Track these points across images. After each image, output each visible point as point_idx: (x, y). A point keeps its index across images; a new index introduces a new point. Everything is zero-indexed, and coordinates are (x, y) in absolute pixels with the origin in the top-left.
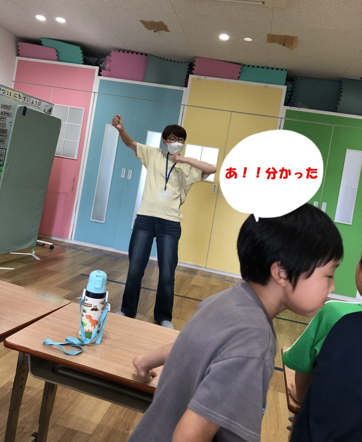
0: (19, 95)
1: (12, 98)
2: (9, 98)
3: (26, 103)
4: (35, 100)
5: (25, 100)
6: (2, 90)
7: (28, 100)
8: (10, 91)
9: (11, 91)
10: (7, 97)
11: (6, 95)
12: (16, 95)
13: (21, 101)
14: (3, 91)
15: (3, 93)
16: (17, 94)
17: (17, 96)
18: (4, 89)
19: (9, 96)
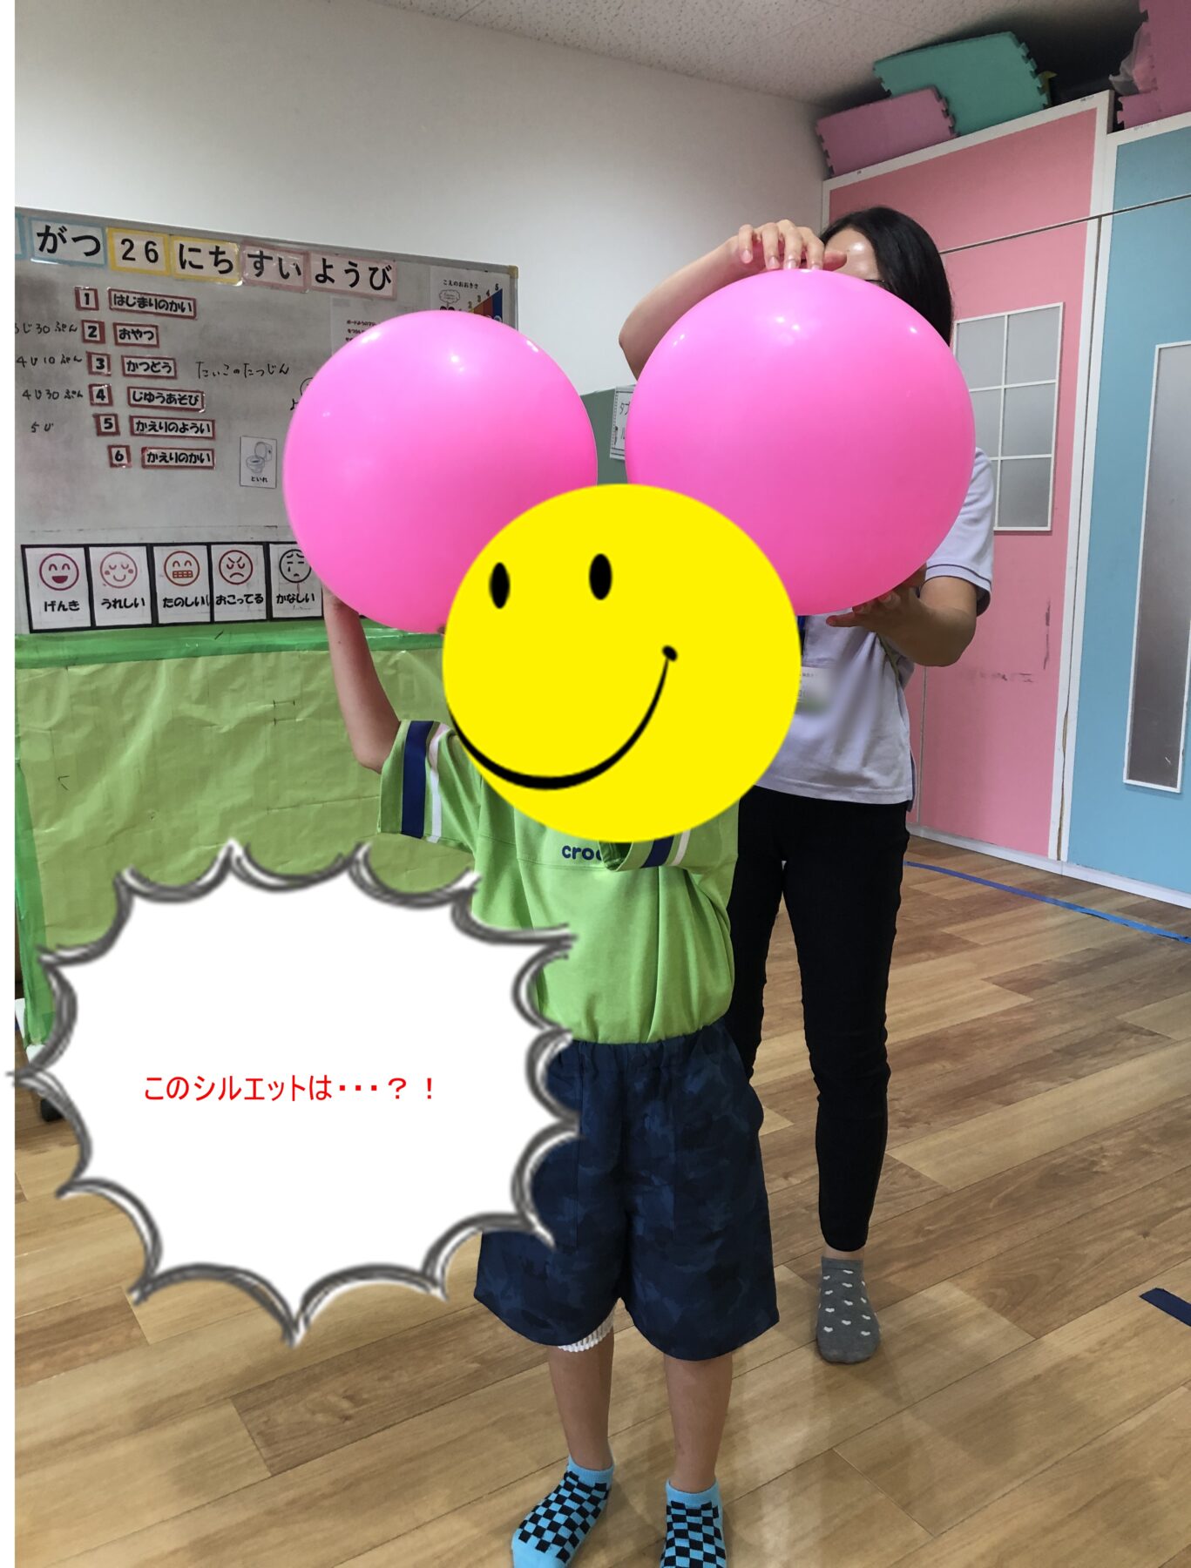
0: (217, 253)
3: (274, 286)
5: (261, 269)
6: (75, 240)
7: (288, 268)
8: (139, 238)
9: (152, 238)
12: (187, 256)
14: (89, 245)
15: (89, 252)
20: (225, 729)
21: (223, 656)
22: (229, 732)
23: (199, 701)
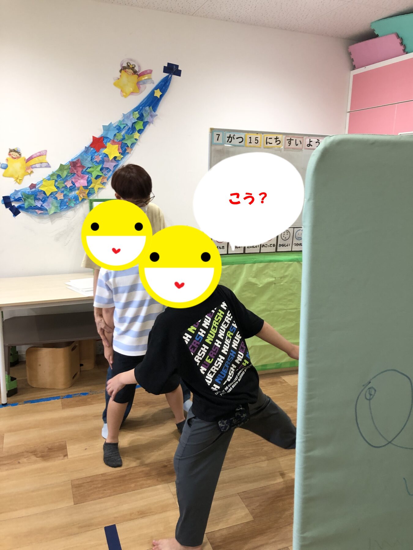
0: (277, 138)
1: (262, 146)
2: (254, 147)
3: (293, 149)
4: (314, 140)
5: (290, 143)
6: (237, 138)
7: (298, 142)
8: (253, 136)
9: (257, 136)
10: (251, 147)
11: (248, 144)
12: (268, 140)
13: (282, 147)
14: (240, 140)
15: (240, 142)
16: (269, 138)
17: (273, 141)
18: (242, 135)
19: (253, 144)
20: (261, 286)
21: (262, 263)
22: (261, 287)
23: (254, 277)
